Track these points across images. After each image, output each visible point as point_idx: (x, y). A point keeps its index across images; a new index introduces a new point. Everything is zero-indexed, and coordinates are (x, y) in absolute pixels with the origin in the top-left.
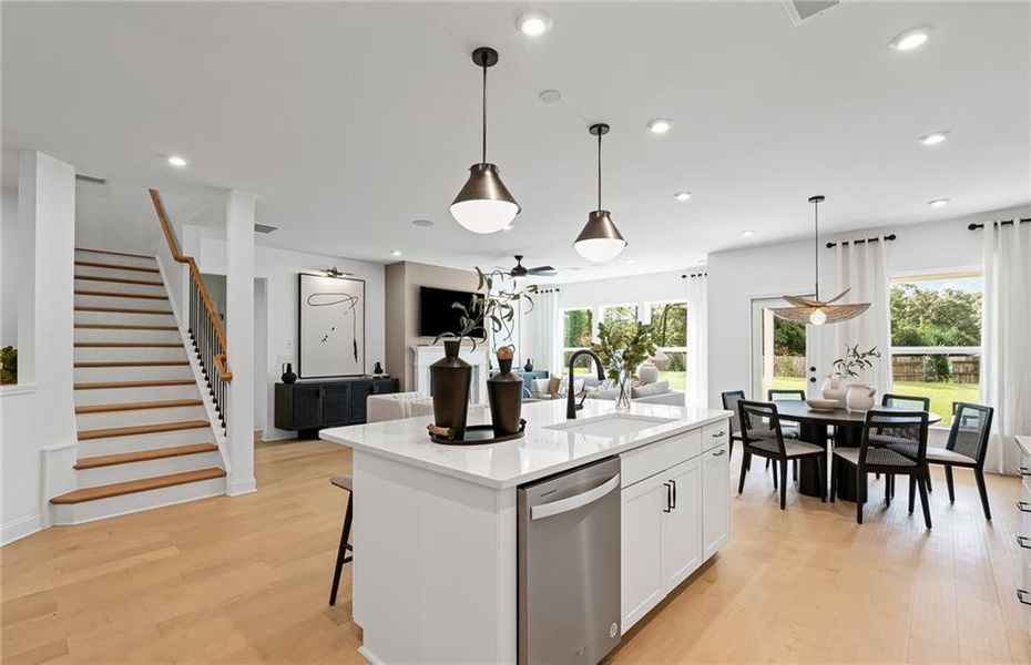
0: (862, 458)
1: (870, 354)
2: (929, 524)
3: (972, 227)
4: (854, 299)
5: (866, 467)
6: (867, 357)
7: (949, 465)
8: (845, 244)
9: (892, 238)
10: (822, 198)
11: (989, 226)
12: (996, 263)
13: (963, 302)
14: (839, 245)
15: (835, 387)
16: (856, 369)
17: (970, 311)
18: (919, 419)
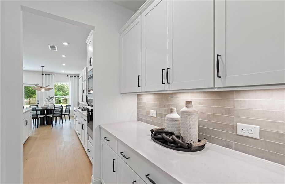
0: (53, 116)
1: (53, 97)
2: (63, 124)
3: (68, 76)
4: (50, 87)
5: (53, 117)
6: (52, 98)
7: (65, 115)
8: (46, 74)
9: (55, 75)
10: (44, 66)
11: (70, 76)
12: (71, 82)
13: (63, 86)
14: (44, 74)
15: (46, 104)
16: (50, 100)
17: (64, 88)
18: (61, 108)
